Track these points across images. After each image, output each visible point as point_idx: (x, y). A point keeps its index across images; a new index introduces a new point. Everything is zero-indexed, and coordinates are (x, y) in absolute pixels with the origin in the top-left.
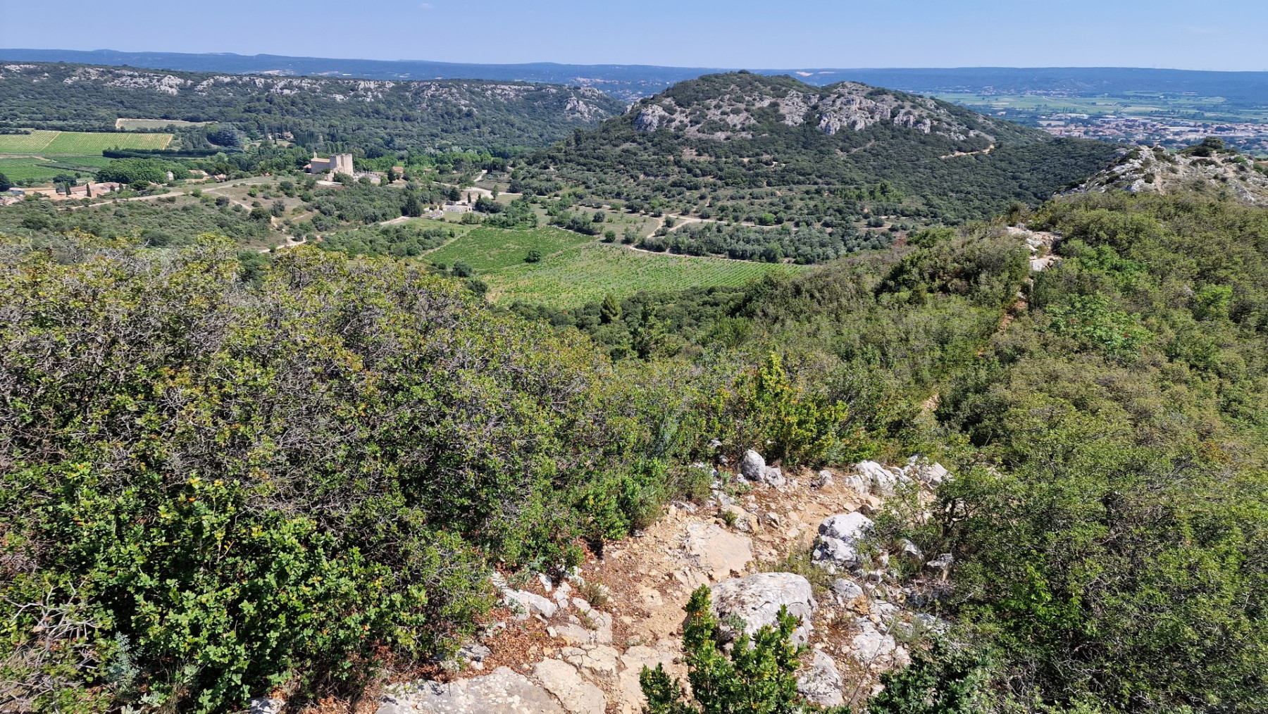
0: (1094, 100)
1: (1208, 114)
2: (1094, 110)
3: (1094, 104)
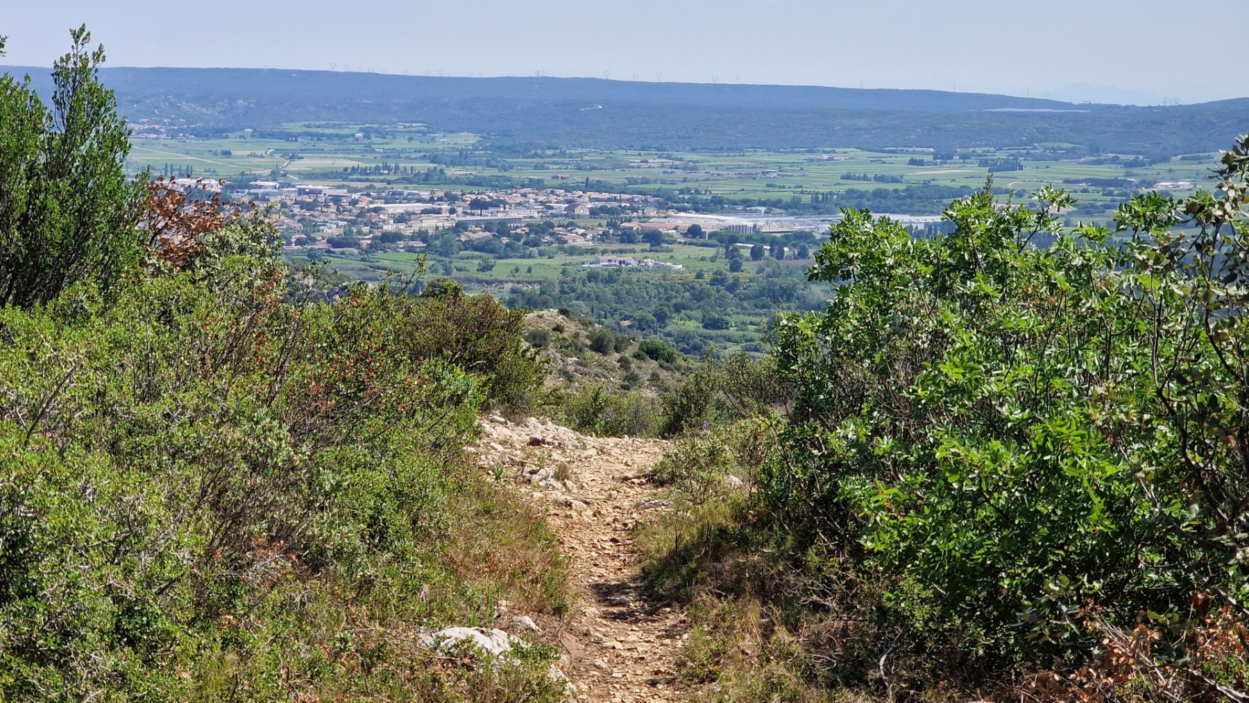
0: (225, 144)
1: (452, 172)
2: (230, 169)
3: (227, 153)
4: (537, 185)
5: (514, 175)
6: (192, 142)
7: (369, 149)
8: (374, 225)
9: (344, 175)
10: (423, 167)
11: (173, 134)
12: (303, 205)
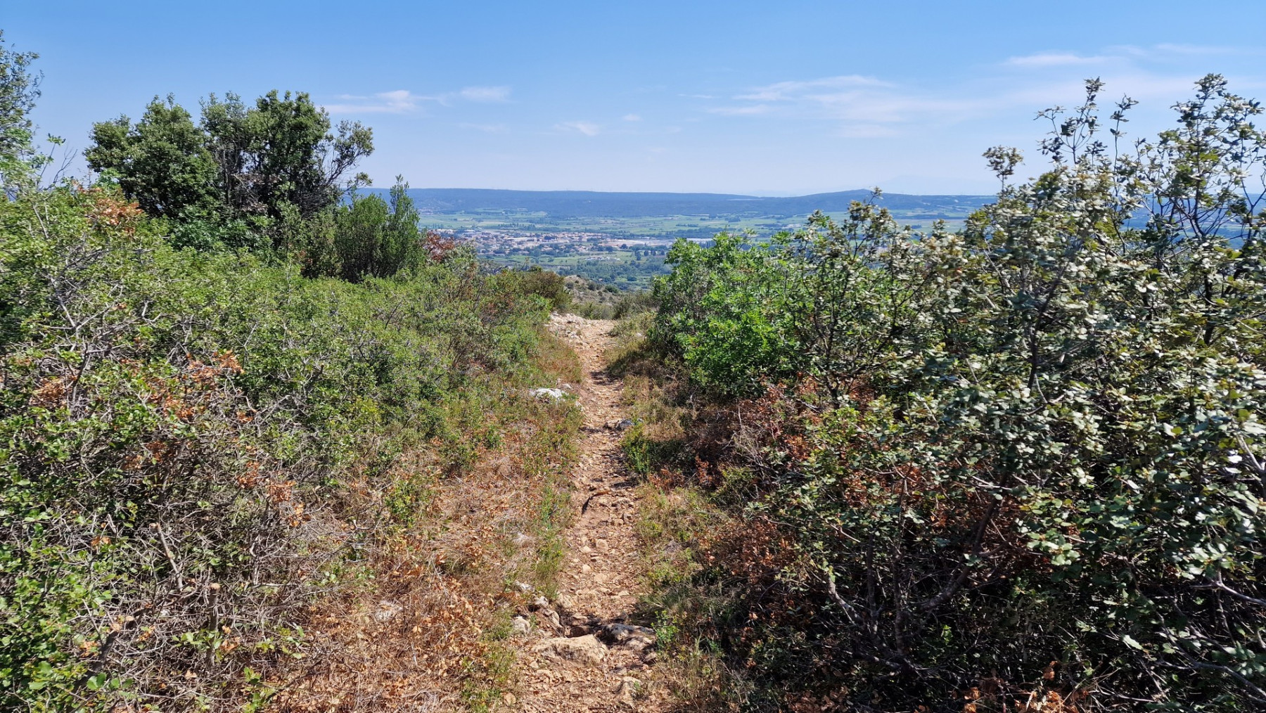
0: (455, 216)
1: (538, 226)
2: (457, 225)
3: (455, 220)
4: (568, 231)
5: (560, 227)
6: (443, 215)
7: (507, 218)
8: (510, 246)
9: (498, 227)
10: (527, 224)
11: (435, 213)
12: (484, 239)
